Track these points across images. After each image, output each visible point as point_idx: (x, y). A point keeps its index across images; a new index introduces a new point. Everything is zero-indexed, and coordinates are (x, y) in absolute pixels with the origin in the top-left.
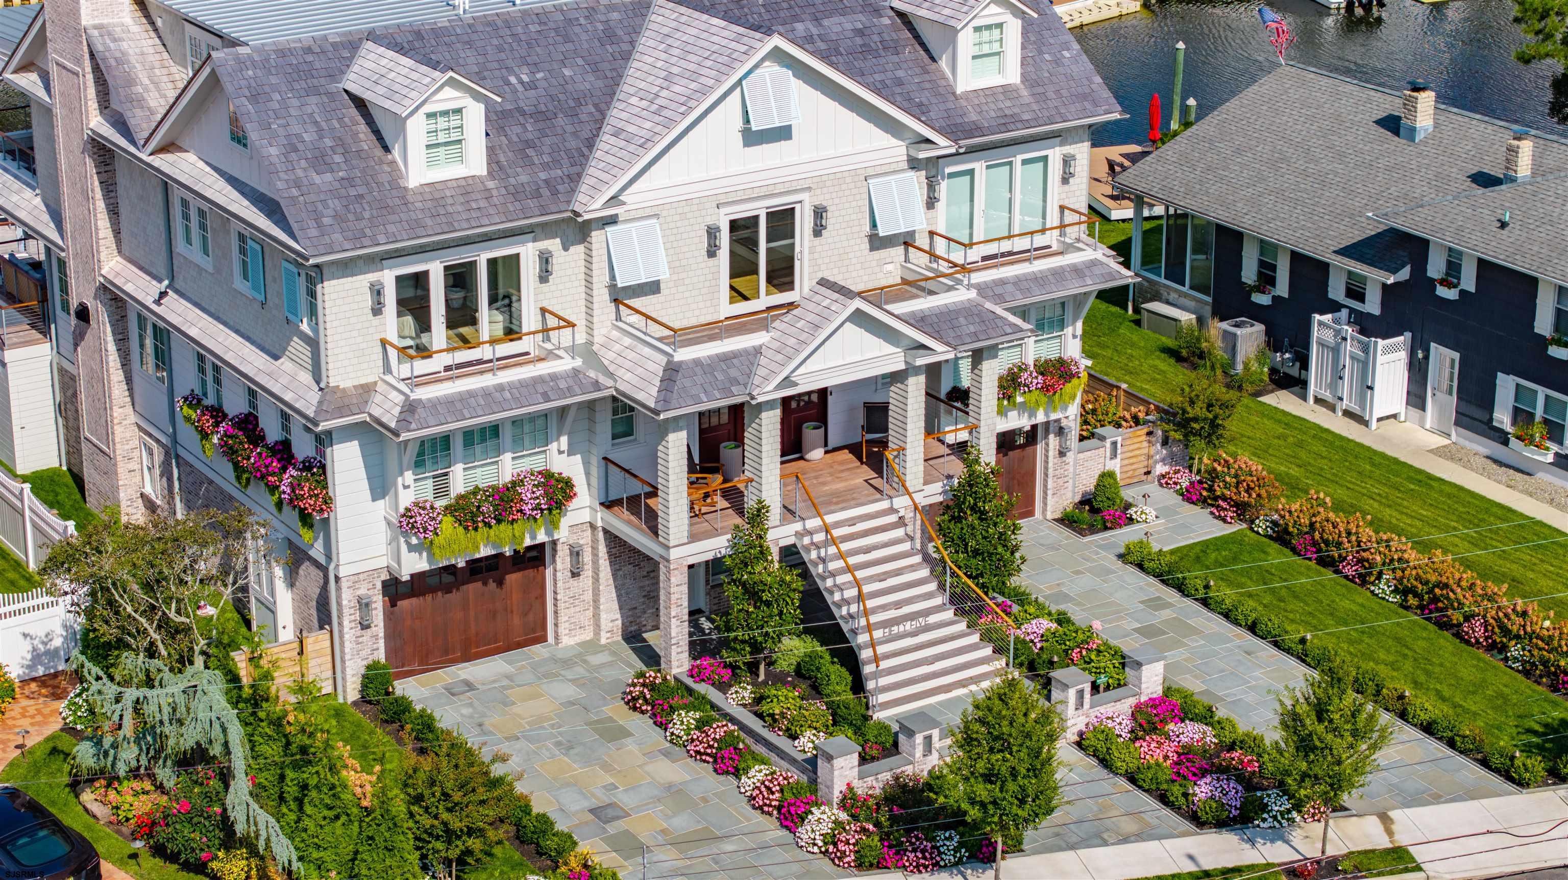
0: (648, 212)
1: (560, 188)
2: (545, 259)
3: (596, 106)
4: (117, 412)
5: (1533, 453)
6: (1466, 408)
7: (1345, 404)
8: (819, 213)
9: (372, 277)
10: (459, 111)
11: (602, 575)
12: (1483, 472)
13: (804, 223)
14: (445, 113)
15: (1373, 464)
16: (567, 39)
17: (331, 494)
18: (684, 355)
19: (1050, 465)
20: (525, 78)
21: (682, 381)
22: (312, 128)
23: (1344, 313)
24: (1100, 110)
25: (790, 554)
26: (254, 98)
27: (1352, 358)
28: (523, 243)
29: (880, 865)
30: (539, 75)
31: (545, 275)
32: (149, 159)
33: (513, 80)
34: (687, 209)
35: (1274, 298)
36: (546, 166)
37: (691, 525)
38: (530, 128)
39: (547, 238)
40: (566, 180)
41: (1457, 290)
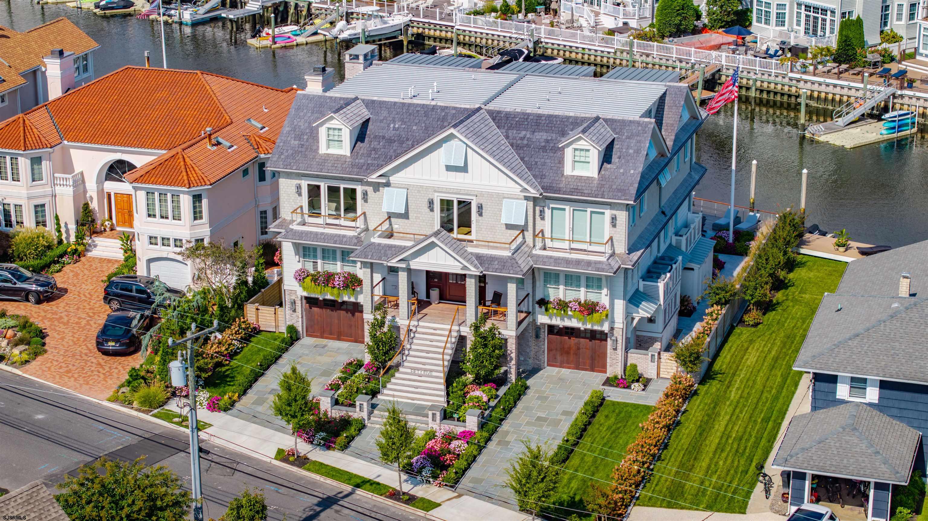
0: (403, 186)
2: (365, 194)
3: (413, 143)
8: (480, 208)
9: (298, 182)
10: (341, 130)
13: (474, 209)
14: (335, 129)
16: (426, 116)
17: (282, 257)
18: (376, 240)
19: (609, 352)
20: (396, 126)
21: (367, 249)
28: (358, 185)
30: (403, 126)
31: (366, 200)
33: (392, 126)
34: (421, 189)
36: (373, 159)
38: (380, 144)
39: (366, 186)
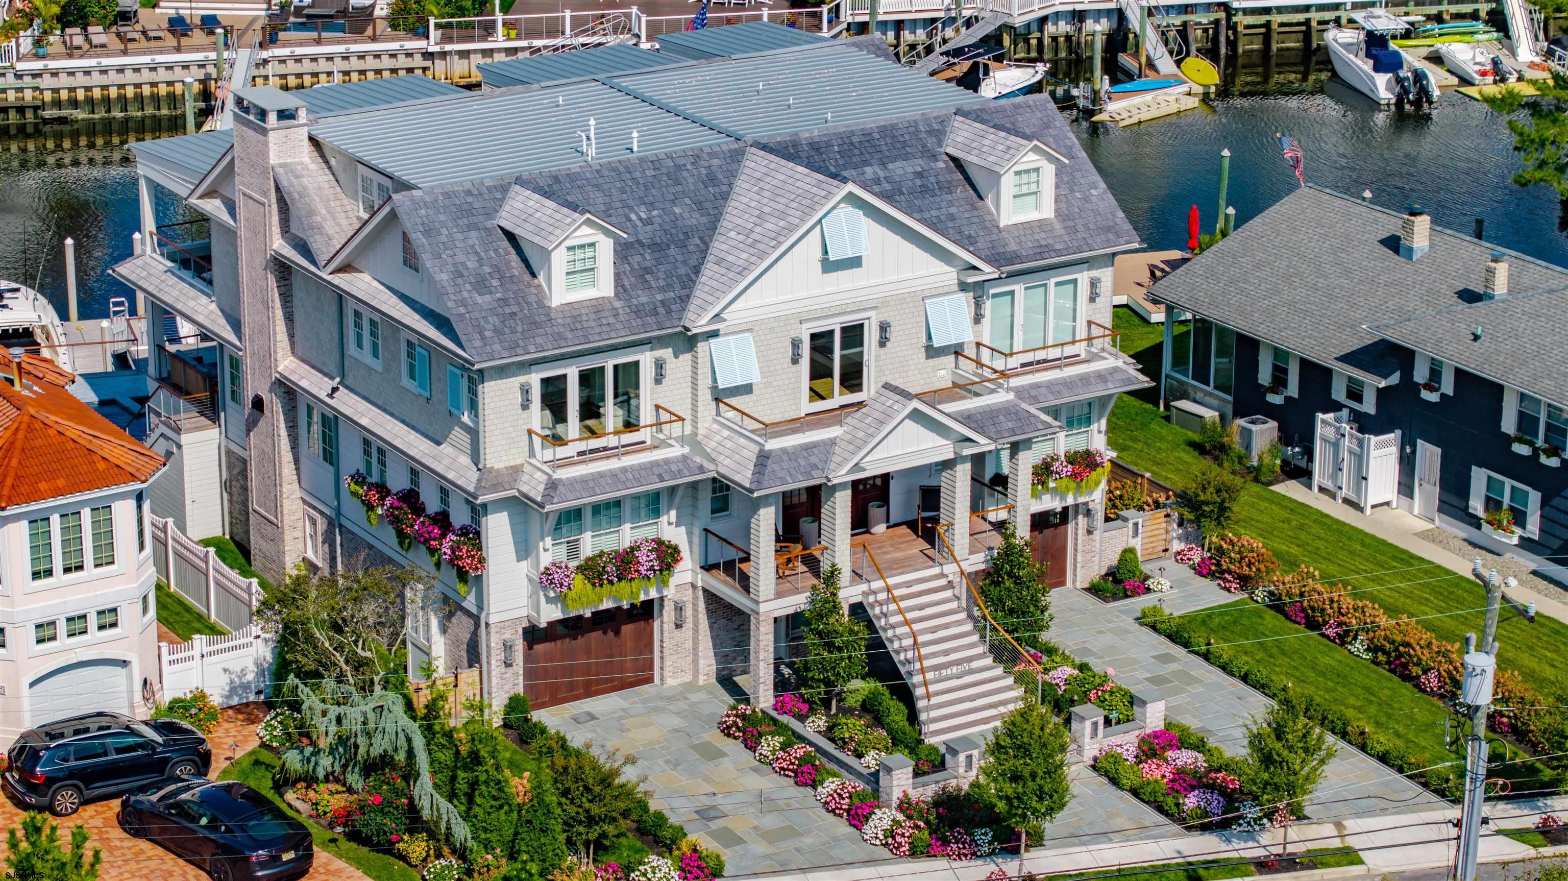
0: (744, 327)
1: (673, 307)
2: (660, 366)
3: (701, 238)
4: (286, 488)
5: (1499, 535)
6: (1446, 498)
7: (1344, 492)
8: (884, 328)
9: (522, 379)
10: (592, 245)
11: (701, 627)
12: (1459, 552)
13: (871, 336)
14: (582, 247)
15: (1363, 544)
16: (677, 182)
17: (484, 555)
18: (772, 445)
19: (1079, 542)
20: (643, 216)
21: (771, 465)
22: (474, 258)
23: (1345, 413)
24: (1122, 240)
25: (858, 610)
26: (427, 232)
27: (1350, 452)
28: (642, 352)
29: (929, 853)
30: (655, 213)
31: (659, 378)
32: (329, 278)
33: (633, 217)
34: (775, 325)
35: (1287, 399)
36: (661, 289)
37: (777, 584)
38: (648, 257)
39: (661, 348)
40: (678, 301)
41: (1438, 394)
